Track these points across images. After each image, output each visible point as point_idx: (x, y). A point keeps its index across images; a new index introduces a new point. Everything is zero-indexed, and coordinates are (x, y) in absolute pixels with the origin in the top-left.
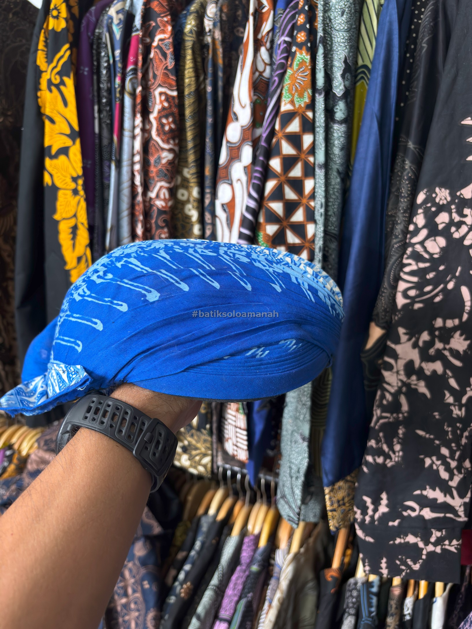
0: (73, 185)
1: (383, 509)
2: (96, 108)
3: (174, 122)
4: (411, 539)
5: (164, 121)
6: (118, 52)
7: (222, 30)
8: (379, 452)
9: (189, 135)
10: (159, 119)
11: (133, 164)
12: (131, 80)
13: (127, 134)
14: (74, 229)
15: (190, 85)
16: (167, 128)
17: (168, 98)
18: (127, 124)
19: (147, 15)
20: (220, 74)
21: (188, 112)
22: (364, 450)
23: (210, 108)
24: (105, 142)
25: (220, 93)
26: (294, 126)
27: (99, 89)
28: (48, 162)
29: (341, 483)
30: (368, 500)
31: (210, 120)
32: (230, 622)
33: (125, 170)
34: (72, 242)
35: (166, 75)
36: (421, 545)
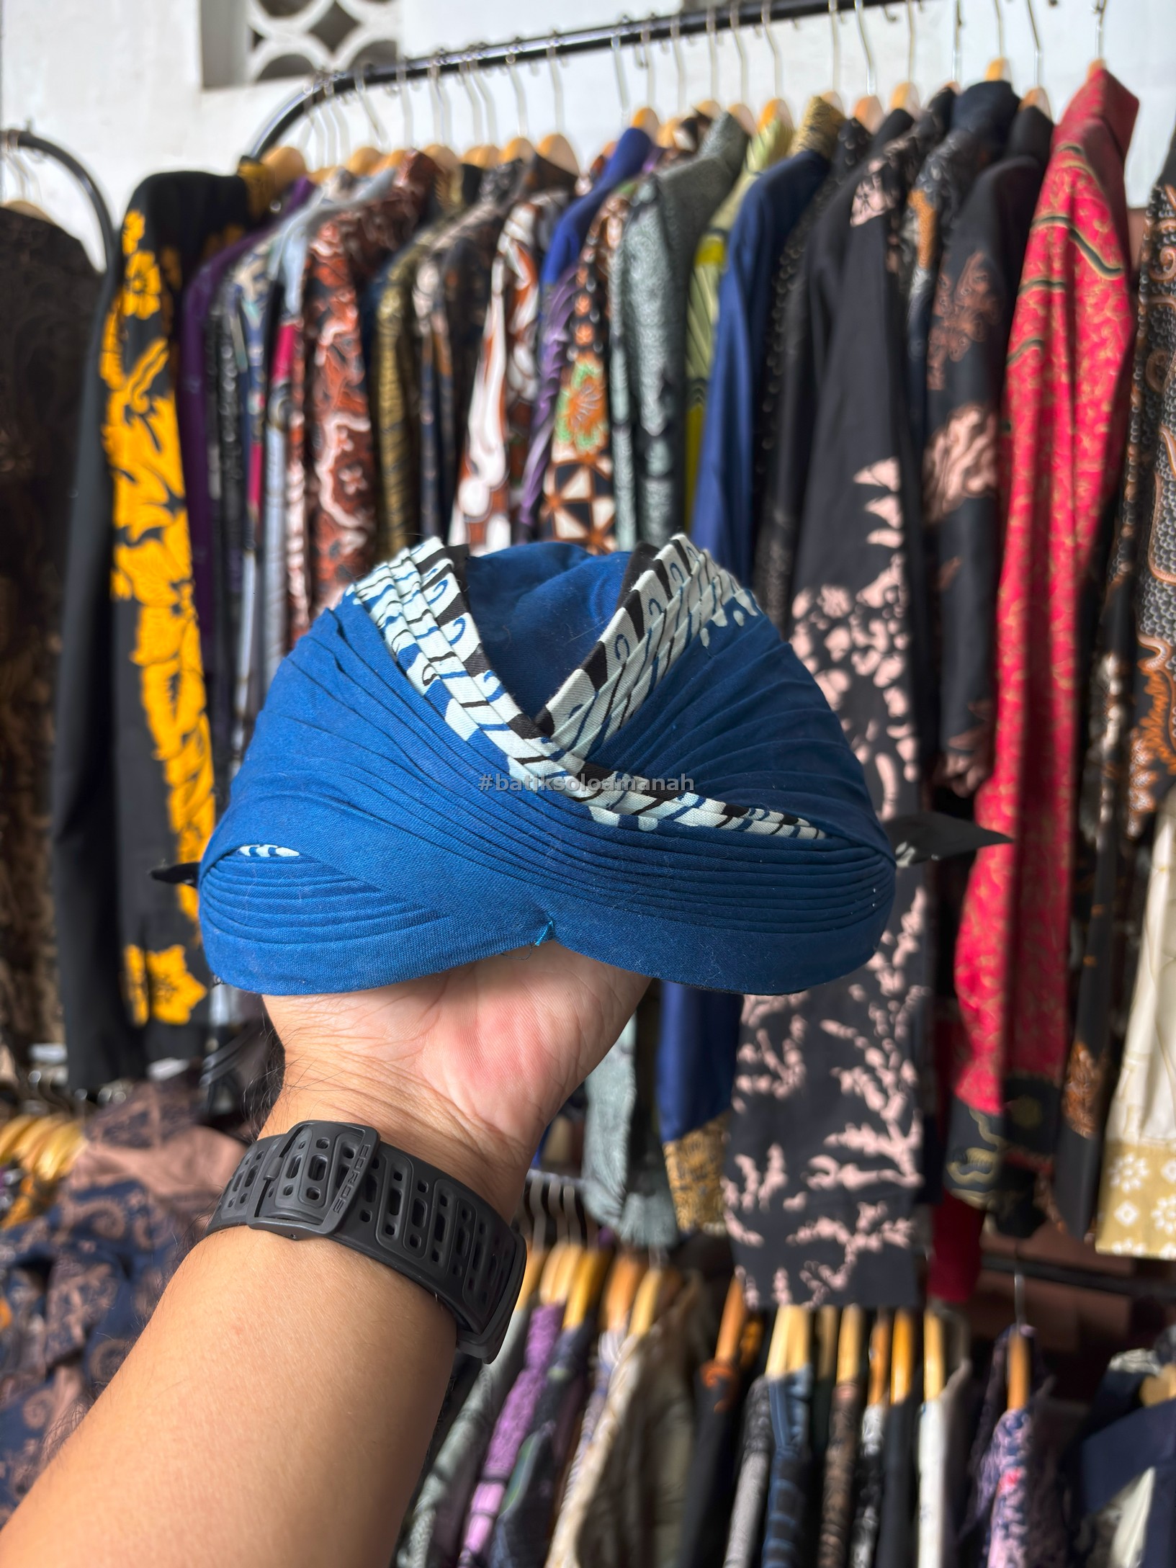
0: (171, 597)
1: (776, 1177)
2: (215, 453)
3: (365, 476)
4: (826, 1228)
5: (346, 476)
6: (256, 352)
7: (449, 316)
8: (760, 1069)
9: (394, 500)
10: (335, 473)
11: (286, 554)
12: (283, 403)
13: (274, 501)
14: (175, 682)
15: (391, 412)
16: (351, 489)
17: (353, 435)
18: (275, 481)
19: (311, 288)
20: (447, 392)
21: (390, 458)
22: (735, 1068)
23: (429, 453)
24: (232, 512)
25: (448, 426)
26: (579, 487)
27: (220, 418)
28: (124, 556)
29: (695, 1137)
30: (746, 1163)
31: (430, 474)
32: (506, 1482)
33: (273, 567)
34: (170, 707)
35: (346, 395)
36: (843, 1236)
